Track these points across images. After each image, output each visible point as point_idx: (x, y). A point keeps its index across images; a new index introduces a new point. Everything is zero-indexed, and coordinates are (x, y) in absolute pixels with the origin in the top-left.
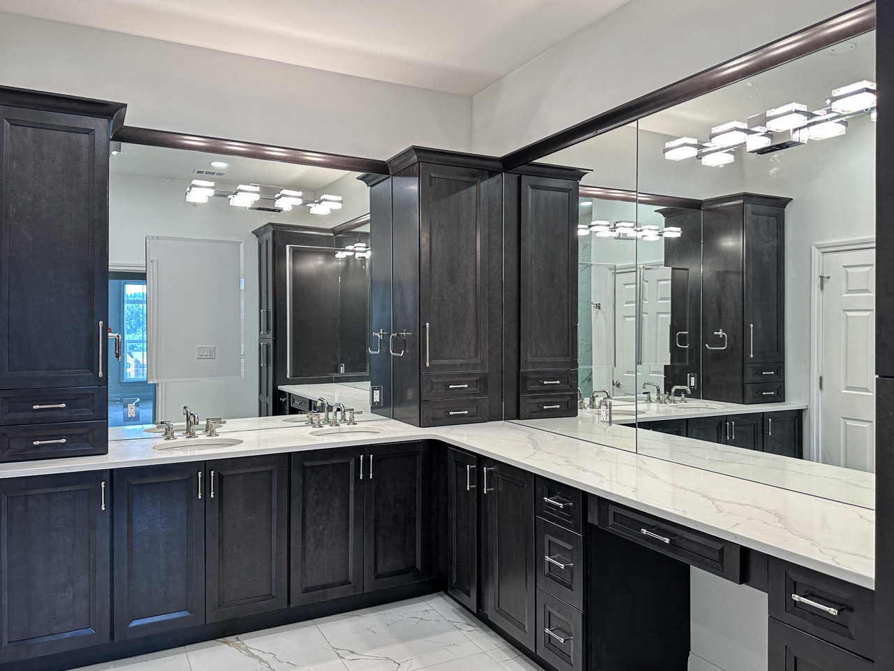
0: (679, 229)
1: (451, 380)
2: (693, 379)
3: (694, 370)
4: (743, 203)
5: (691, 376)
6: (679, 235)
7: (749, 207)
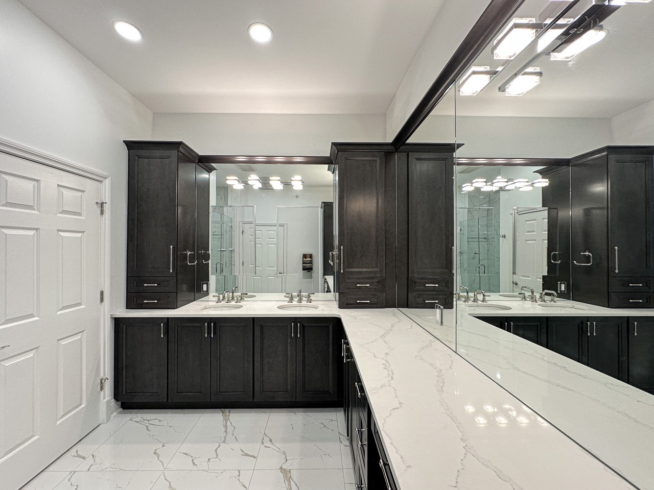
0: (547, 180)
1: (359, 281)
2: (563, 286)
3: (565, 280)
4: (607, 155)
5: (561, 284)
6: (547, 184)
7: (613, 157)
